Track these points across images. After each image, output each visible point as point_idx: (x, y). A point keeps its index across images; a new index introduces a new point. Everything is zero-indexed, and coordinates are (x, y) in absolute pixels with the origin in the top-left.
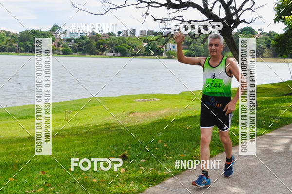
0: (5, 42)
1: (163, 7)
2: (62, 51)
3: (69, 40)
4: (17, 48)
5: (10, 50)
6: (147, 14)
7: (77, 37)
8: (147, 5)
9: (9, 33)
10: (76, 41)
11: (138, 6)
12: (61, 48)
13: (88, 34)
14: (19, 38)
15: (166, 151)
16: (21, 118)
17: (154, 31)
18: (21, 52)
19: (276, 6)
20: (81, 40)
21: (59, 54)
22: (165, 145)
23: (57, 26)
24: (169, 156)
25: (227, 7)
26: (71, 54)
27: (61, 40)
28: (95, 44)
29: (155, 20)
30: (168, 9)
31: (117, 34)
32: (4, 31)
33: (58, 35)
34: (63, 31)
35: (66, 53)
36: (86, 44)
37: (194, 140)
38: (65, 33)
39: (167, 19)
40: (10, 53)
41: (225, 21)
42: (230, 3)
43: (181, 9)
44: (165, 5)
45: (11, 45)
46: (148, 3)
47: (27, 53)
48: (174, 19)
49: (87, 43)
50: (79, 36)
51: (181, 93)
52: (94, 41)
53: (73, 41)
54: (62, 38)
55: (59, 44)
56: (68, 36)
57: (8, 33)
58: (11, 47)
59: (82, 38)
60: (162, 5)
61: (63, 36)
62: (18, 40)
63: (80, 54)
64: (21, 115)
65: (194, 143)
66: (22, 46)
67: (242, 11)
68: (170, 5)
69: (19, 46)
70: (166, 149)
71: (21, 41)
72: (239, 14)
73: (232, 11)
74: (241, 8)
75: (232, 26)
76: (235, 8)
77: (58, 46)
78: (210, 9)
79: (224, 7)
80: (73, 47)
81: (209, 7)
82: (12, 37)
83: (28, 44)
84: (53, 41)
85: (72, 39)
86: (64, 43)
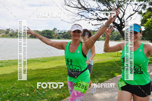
1: (95, 20)
2: (57, 38)
3: (60, 34)
6: (89, 23)
8: (89, 19)
9: (38, 31)
11: (85, 20)
12: (57, 37)
14: (41, 33)
15: (96, 74)
16: (42, 62)
17: (92, 30)
19: (141, 20)
22: (96, 72)
23: (55, 28)
24: (98, 76)
25: (121, 20)
28: (69, 35)
29: (92, 25)
30: (97, 21)
32: (36, 30)
33: (56, 32)
34: (58, 30)
36: (66, 35)
37: (108, 70)
38: (58, 31)
39: (97, 25)
41: (120, 25)
42: (122, 18)
43: (103, 21)
44: (96, 19)
46: (90, 19)
48: (99, 25)
49: (67, 35)
50: (64, 32)
51: (102, 54)
52: (69, 34)
53: (61, 34)
54: (57, 33)
55: (56, 35)
56: (59, 32)
59: (65, 33)
60: (95, 19)
61: (57, 32)
62: (41, 34)
63: (64, 39)
64: (42, 61)
65: (108, 71)
68: (98, 19)
70: (96, 73)
71: (42, 34)
73: (123, 21)
75: (123, 27)
76: (124, 20)
77: (56, 36)
79: (119, 20)
80: (61, 36)
82: (39, 32)
83: (45, 35)
84: (54, 34)
85: (61, 33)
86: (58, 35)
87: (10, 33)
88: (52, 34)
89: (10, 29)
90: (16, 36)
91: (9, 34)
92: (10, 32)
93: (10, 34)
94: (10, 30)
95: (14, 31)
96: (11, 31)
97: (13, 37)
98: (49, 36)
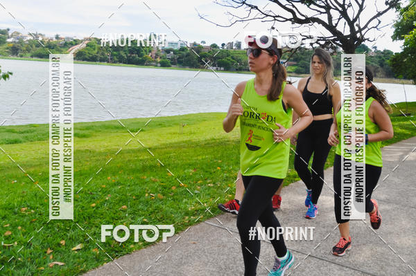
0: (96, 51)
2: (160, 63)
3: (168, 51)
4: (109, 58)
5: (102, 60)
6: (273, 28)
7: (176, 48)
8: (273, 19)
10: (175, 52)
11: (263, 20)
12: (159, 60)
13: (189, 46)
14: (111, 47)
18: (115, 62)
20: (181, 52)
21: (156, 66)
26: (170, 66)
27: (159, 51)
28: (196, 57)
30: (292, 23)
31: (220, 46)
32: (95, 38)
35: (164, 65)
36: (186, 56)
40: (102, 63)
41: (349, 39)
44: (290, 19)
45: (103, 54)
46: (274, 17)
47: (121, 64)
49: (188, 55)
50: (179, 47)
52: (196, 53)
53: (172, 53)
54: (160, 49)
55: (157, 55)
56: (167, 47)
57: (99, 41)
58: (102, 56)
59: (182, 49)
61: (161, 47)
62: (110, 49)
63: (180, 67)
66: (116, 55)
67: (366, 29)
69: (112, 55)
71: (114, 51)
72: (363, 32)
74: (366, 26)
75: (355, 43)
76: (359, 27)
77: (156, 58)
78: (334, 25)
79: (349, 25)
80: (172, 59)
81: (334, 23)
83: (122, 53)
84: (150, 51)
85: (171, 50)
86: (162, 54)
87: (9, 43)
88: (144, 52)
89: (8, 30)
90: (29, 55)
91: (6, 46)
92: (8, 40)
93: (11, 45)
94: (10, 34)
95: (23, 37)
96: (12, 36)
97: (21, 56)
98: (134, 57)
